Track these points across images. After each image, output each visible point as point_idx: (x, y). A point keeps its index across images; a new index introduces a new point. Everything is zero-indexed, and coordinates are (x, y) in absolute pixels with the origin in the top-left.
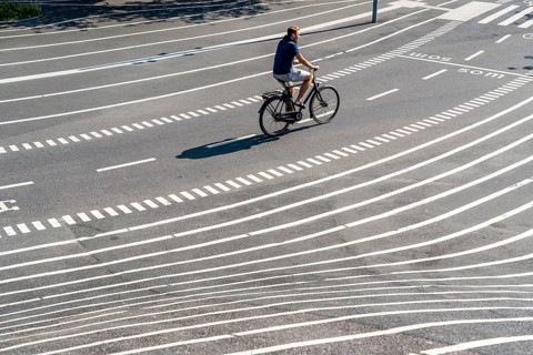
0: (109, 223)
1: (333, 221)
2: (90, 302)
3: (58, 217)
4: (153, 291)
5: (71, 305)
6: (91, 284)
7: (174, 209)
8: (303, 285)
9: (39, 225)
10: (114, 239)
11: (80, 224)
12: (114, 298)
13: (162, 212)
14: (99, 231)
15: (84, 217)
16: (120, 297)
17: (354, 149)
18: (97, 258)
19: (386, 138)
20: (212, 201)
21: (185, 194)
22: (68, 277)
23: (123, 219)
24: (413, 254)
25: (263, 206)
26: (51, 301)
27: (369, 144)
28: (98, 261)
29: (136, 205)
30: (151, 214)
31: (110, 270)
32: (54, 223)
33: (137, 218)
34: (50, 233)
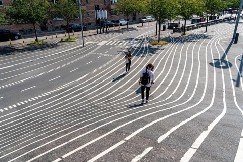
0: (26, 105)
1: (84, 95)
2: (24, 130)
3: (11, 106)
4: (41, 123)
5: (18, 132)
6: (23, 124)
7: (43, 98)
8: (81, 114)
9: (6, 109)
10: (28, 109)
11: (18, 106)
12: (30, 128)
13: (40, 99)
14: (24, 107)
15: (19, 104)
16: (32, 127)
17: (85, 76)
18: (24, 115)
19: (92, 73)
20: (53, 94)
21: (46, 94)
22: (16, 122)
23: (30, 103)
24: (104, 100)
25: (66, 93)
26: (12, 132)
27: (88, 75)
28: (25, 116)
29: (33, 99)
30: (37, 101)
31: (28, 118)
32: (10, 107)
33: (33, 102)
34: (10, 111)
